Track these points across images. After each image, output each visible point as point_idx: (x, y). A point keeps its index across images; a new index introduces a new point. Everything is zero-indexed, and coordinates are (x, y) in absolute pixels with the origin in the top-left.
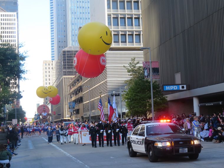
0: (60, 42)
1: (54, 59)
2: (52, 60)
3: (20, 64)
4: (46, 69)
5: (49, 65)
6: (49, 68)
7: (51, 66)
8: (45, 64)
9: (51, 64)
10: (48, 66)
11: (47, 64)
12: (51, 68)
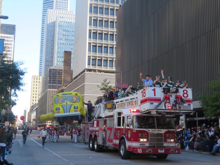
0: (47, 61)
1: (41, 75)
2: (40, 75)
3: (20, 78)
4: (34, 82)
5: (37, 79)
6: (37, 82)
7: (38, 80)
8: (33, 78)
9: (38, 79)
10: (35, 80)
11: (36, 79)
12: (38, 82)
